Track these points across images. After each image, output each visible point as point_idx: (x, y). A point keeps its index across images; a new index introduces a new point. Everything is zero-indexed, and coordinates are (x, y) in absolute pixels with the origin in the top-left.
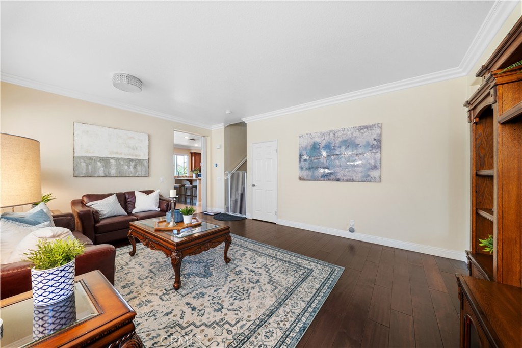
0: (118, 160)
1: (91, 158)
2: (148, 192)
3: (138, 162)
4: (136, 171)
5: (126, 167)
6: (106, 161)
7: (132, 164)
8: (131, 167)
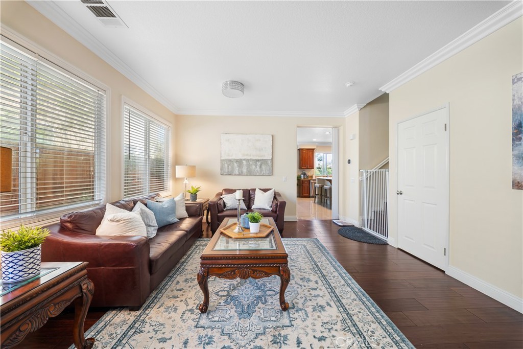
0: (248, 160)
1: (230, 161)
2: (265, 190)
3: (263, 162)
4: (261, 171)
5: (254, 167)
6: (239, 162)
7: (259, 163)
8: (258, 166)
